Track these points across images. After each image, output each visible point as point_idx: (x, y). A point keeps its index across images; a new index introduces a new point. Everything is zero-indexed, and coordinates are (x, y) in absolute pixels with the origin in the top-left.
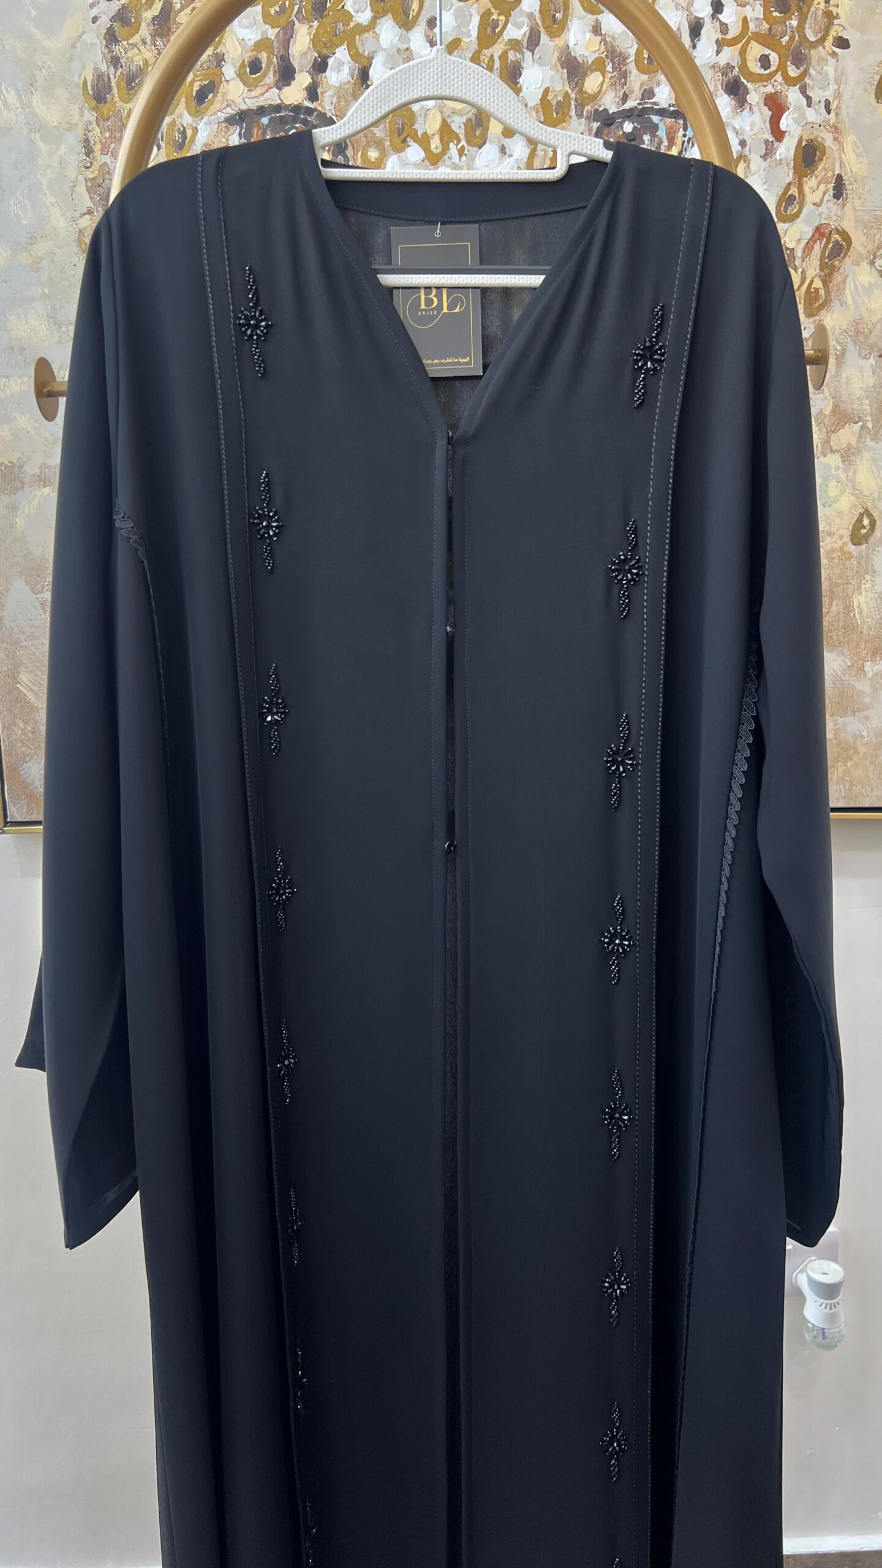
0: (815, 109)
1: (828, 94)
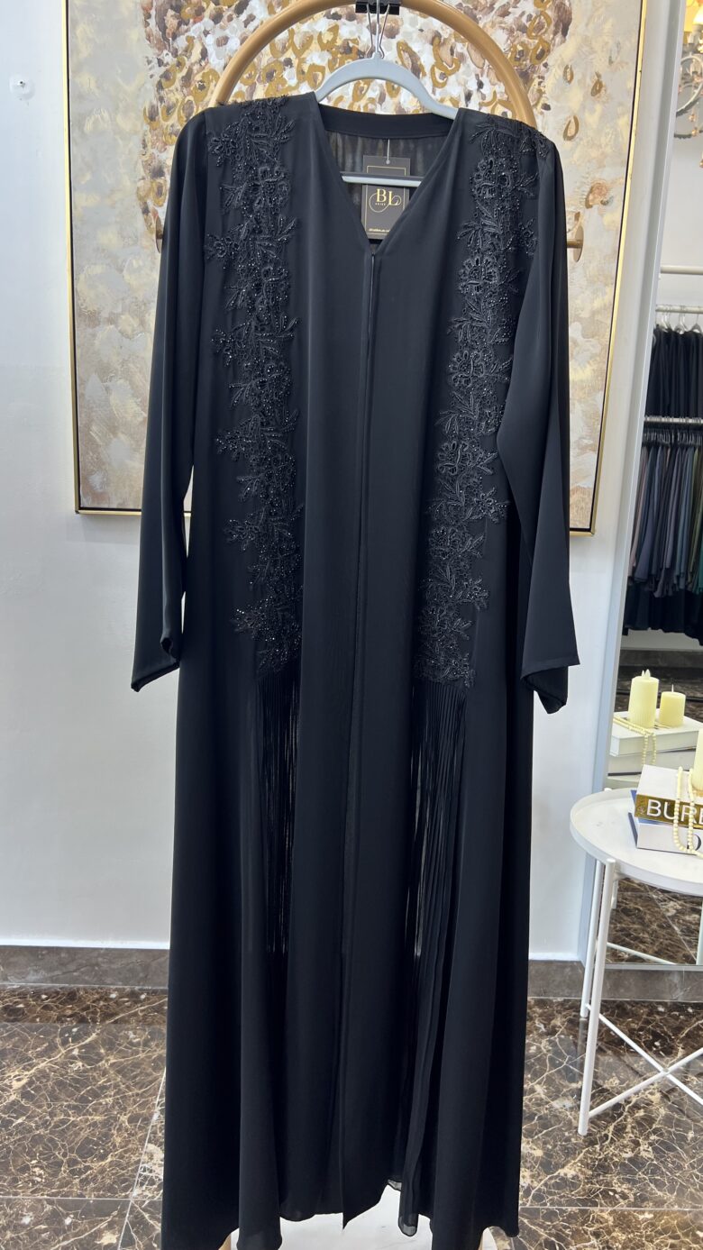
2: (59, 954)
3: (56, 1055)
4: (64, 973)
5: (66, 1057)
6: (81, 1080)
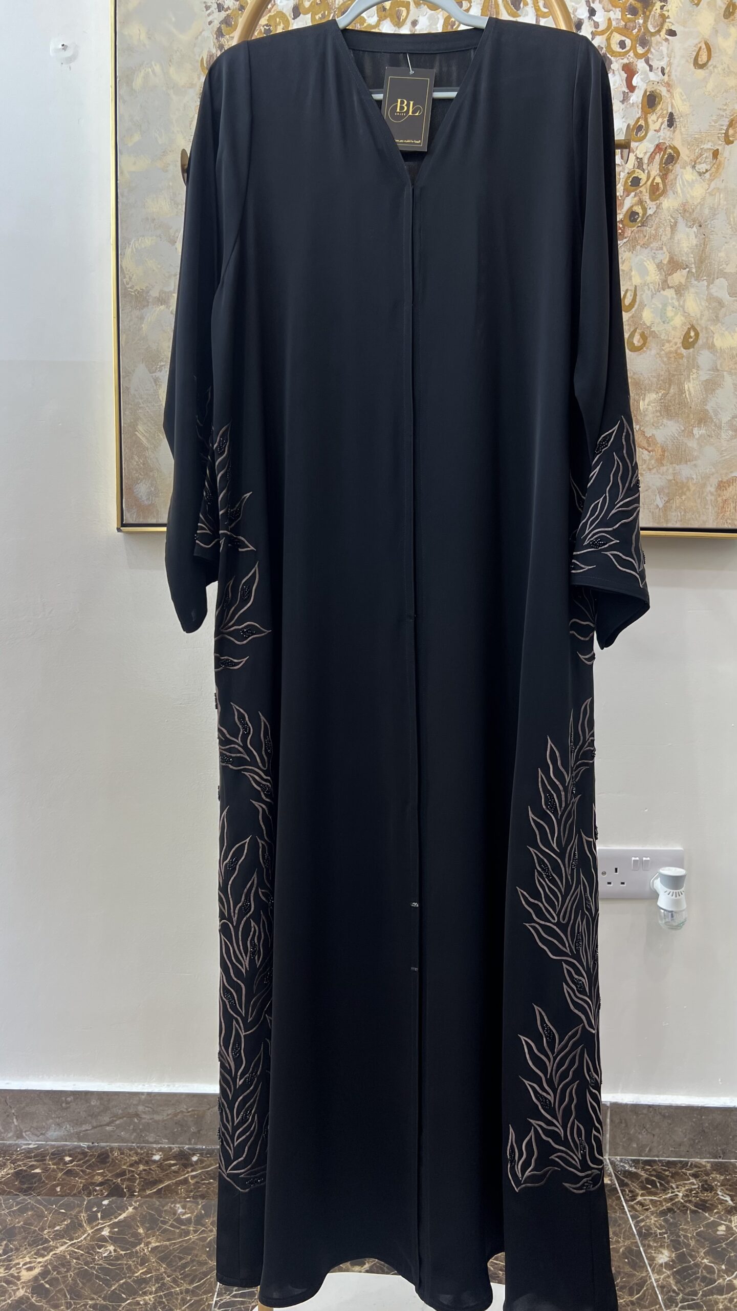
0: (655, 73)
1: (663, 63)
2: (87, 1101)
3: (79, 1237)
4: (94, 1128)
5: (92, 1239)
6: (112, 1270)
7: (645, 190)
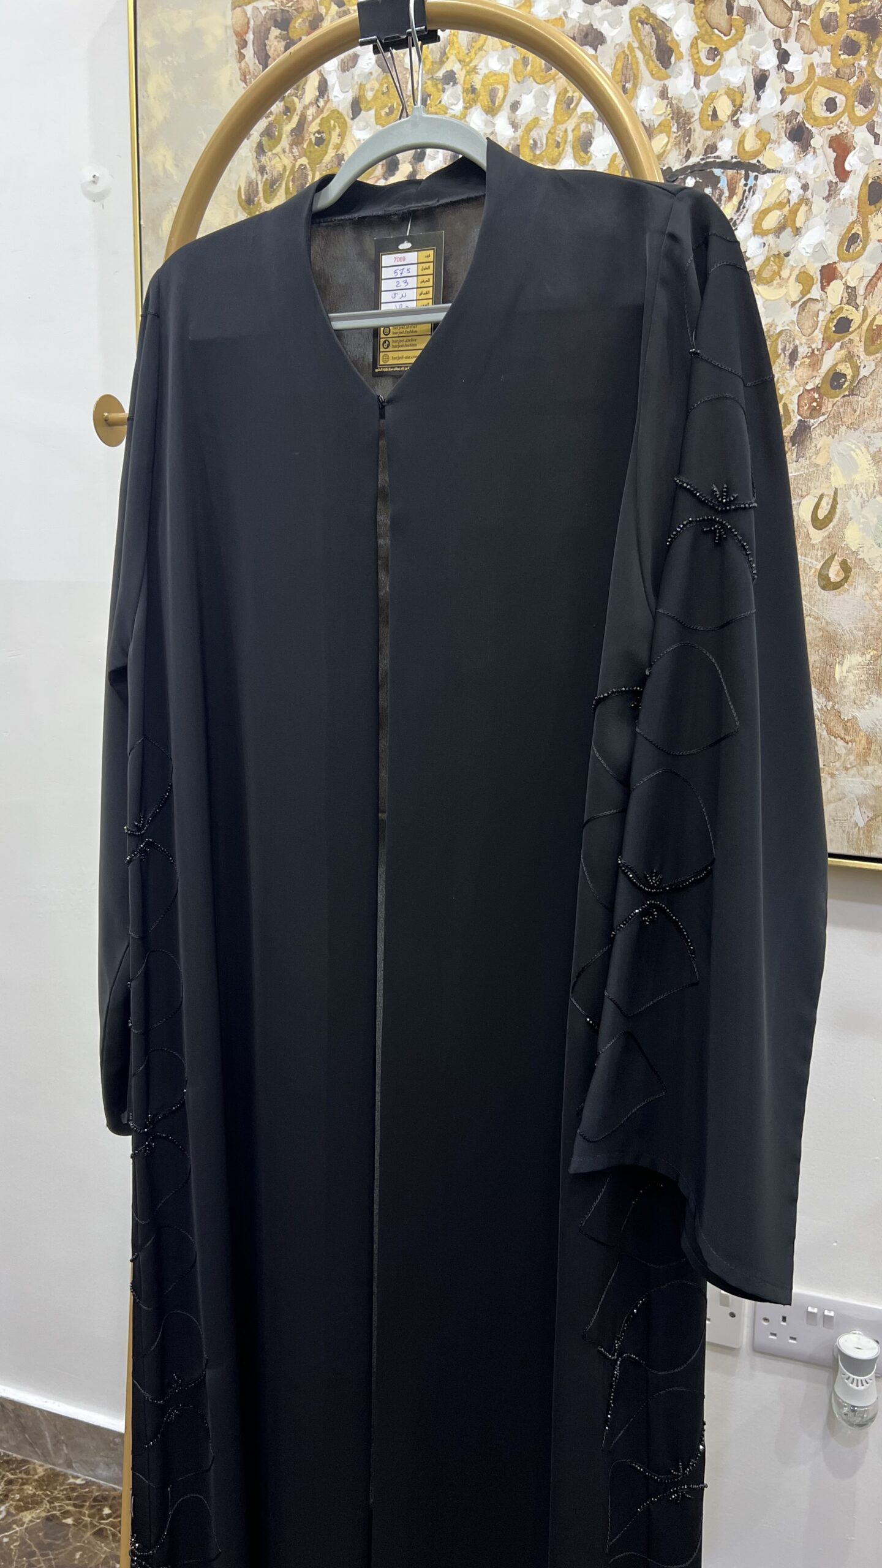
7: (858, 338)
